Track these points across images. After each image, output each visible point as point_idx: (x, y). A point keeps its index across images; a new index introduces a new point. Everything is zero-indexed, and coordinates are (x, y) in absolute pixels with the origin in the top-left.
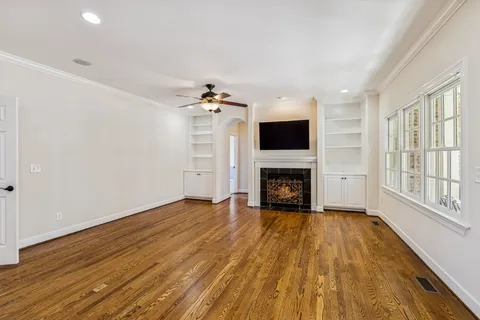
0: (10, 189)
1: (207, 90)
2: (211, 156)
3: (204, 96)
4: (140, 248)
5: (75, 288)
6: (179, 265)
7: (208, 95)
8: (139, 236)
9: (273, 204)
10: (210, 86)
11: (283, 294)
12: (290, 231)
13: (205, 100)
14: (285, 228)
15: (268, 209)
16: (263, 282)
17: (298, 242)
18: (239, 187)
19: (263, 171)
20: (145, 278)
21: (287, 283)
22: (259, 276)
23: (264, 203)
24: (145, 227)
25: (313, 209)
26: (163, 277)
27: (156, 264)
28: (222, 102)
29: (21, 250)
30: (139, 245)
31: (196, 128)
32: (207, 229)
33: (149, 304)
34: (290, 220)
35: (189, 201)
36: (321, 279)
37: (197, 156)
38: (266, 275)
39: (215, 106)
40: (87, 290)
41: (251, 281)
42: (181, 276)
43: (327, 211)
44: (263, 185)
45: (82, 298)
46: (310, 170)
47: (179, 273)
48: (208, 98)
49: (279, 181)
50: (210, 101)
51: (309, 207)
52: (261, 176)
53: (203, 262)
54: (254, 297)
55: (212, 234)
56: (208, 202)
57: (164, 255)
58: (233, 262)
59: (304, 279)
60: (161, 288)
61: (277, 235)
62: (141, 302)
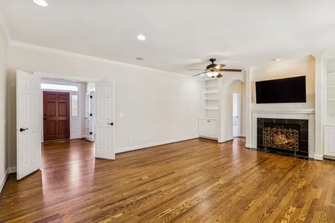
0: (112, 124)
1: (210, 63)
2: (217, 108)
3: (208, 67)
4: (167, 162)
5: (135, 175)
6: (186, 176)
7: (211, 67)
8: (167, 156)
9: (268, 148)
10: (212, 60)
11: (252, 209)
12: (277, 171)
13: (208, 70)
14: (274, 168)
15: (263, 151)
16: (239, 199)
17: (281, 179)
18: (241, 132)
19: (259, 120)
20: (167, 178)
21: (260, 204)
22: (238, 194)
23: (260, 146)
24: (171, 152)
25: (310, 156)
26: (176, 180)
27: (173, 173)
28: (221, 70)
29: (116, 154)
30: (167, 161)
31: (207, 89)
32: (209, 159)
33: (166, 191)
34: (282, 162)
35: (202, 139)
36: (293, 209)
37: (209, 108)
38: (243, 195)
39: (216, 74)
40: (139, 177)
41: (231, 195)
42: (186, 182)
43: (327, 160)
44: (260, 132)
45: (137, 180)
46: (307, 121)
47: (185, 180)
48: (212, 69)
49: (274, 129)
50: (212, 71)
51: (307, 154)
52: (258, 125)
53: (201, 177)
54: (230, 205)
55: (212, 162)
56: (215, 141)
57: (178, 168)
58: (221, 182)
59: (276, 205)
60: (173, 185)
61: (264, 171)
62: (163, 189)
